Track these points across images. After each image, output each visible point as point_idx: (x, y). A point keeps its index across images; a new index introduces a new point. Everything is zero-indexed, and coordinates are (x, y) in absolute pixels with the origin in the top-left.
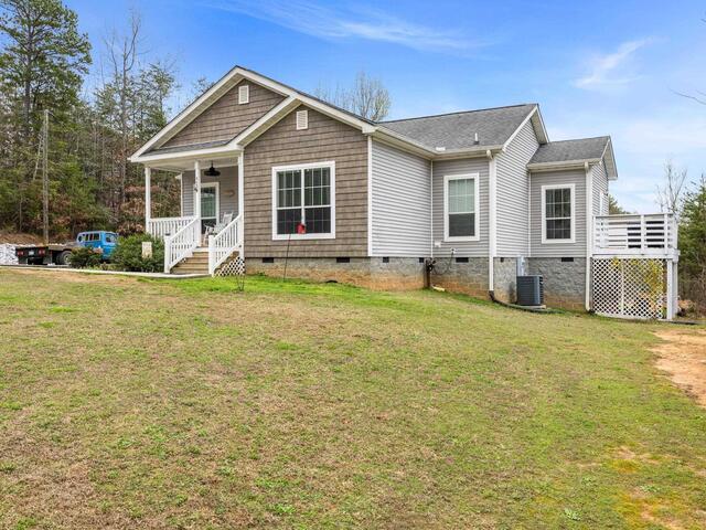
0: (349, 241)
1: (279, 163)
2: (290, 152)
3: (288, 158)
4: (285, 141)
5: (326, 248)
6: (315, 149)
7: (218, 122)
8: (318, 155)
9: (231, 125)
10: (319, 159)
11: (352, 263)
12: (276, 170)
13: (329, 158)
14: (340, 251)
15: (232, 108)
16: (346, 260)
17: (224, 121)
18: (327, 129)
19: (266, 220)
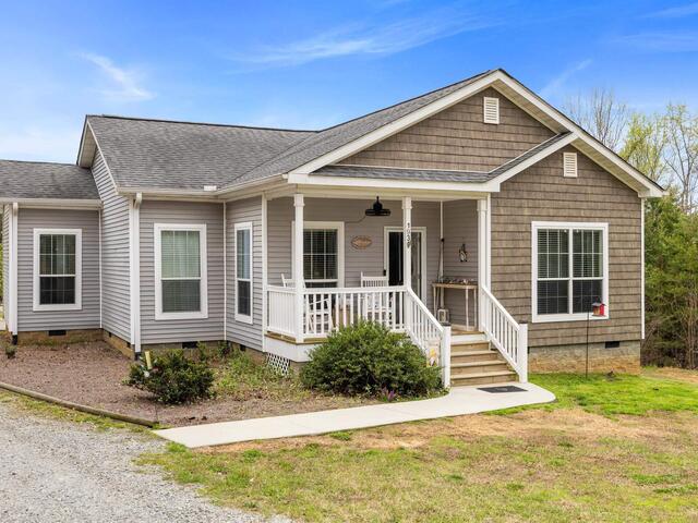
0: (623, 322)
1: (540, 217)
2: (555, 204)
3: (552, 212)
4: (548, 188)
5: (598, 331)
6: (584, 205)
7: (449, 141)
8: (588, 213)
9: (470, 151)
10: (589, 219)
11: (622, 348)
12: (537, 225)
13: (601, 219)
14: (612, 333)
15: (471, 126)
16: (615, 344)
17: (458, 142)
18: (598, 183)
19: (522, 294)
